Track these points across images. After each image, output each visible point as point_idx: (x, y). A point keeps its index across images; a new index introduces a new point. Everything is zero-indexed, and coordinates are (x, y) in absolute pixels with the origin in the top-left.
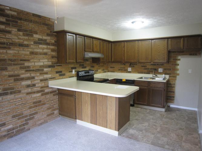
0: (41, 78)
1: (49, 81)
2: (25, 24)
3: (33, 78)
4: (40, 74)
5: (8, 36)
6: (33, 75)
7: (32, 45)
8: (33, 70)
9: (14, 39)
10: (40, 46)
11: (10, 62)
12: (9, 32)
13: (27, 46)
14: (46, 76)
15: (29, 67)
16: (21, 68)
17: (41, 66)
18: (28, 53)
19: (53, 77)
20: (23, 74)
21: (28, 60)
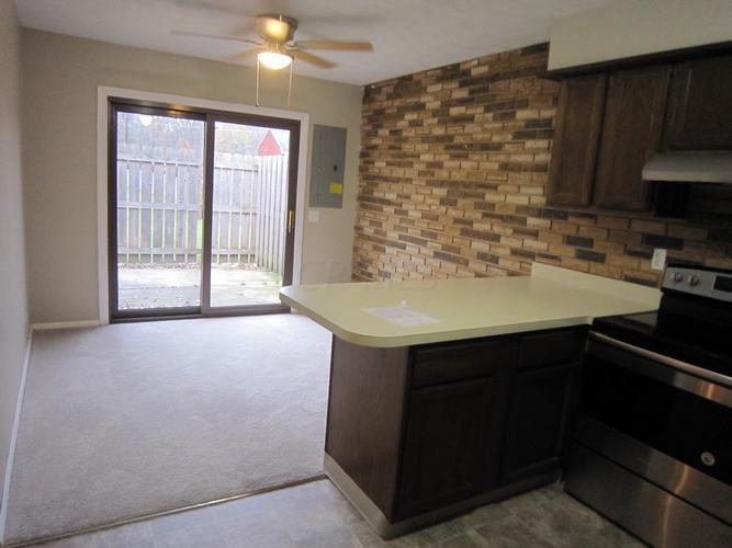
0: (516, 244)
1: (534, 263)
2: (502, 87)
3: (497, 238)
4: (515, 231)
5: (469, 128)
6: (497, 230)
7: (508, 143)
8: (501, 217)
9: (475, 133)
10: (530, 144)
11: (462, 189)
12: (471, 119)
13: (498, 147)
14: (531, 244)
15: (492, 206)
16: (478, 206)
17: (519, 208)
18: (496, 166)
19: (553, 252)
20: (478, 221)
21: (494, 188)
